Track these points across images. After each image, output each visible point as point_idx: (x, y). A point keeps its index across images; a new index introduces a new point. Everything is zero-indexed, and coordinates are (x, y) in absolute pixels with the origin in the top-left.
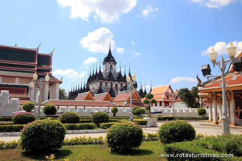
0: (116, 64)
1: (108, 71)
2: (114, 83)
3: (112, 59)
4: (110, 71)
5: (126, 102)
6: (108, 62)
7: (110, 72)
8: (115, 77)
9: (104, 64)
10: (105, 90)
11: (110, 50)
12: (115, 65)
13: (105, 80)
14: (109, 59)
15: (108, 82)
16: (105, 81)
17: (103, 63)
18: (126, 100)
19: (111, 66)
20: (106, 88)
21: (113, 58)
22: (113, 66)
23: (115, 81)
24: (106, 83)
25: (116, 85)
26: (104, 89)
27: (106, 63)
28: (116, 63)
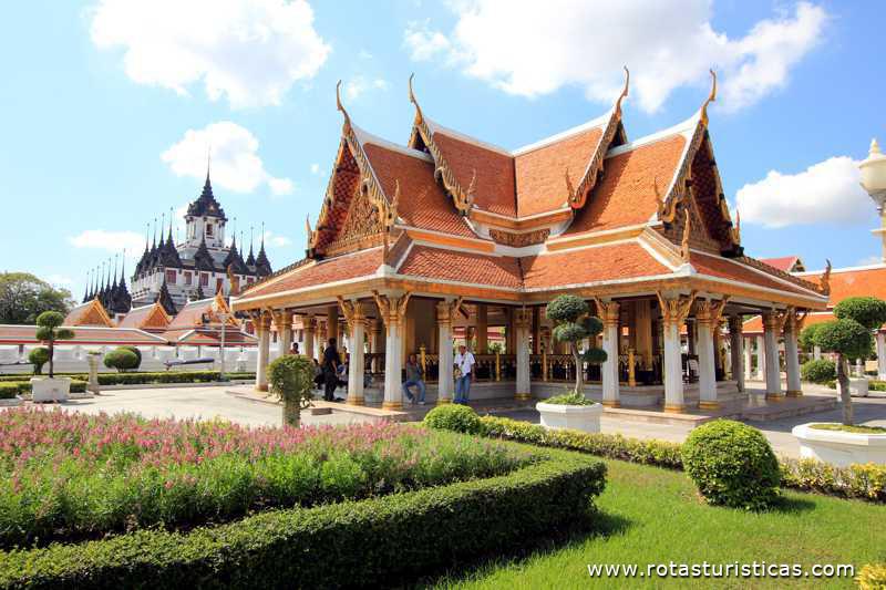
0: (226, 224)
1: (198, 242)
2: (213, 275)
3: (212, 208)
4: (204, 241)
5: (192, 331)
6: (199, 215)
7: (203, 245)
8: (219, 259)
9: (188, 222)
10: (183, 294)
11: (208, 182)
12: (223, 225)
13: (185, 267)
14: (206, 207)
15: (193, 272)
16: (184, 271)
17: (185, 217)
18: (193, 325)
19: (209, 227)
20: (187, 289)
21: (217, 205)
22: (215, 227)
23: (215, 270)
24: (189, 275)
25: (220, 282)
26: (180, 293)
27: (195, 218)
28: (226, 220)
